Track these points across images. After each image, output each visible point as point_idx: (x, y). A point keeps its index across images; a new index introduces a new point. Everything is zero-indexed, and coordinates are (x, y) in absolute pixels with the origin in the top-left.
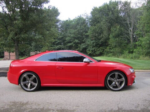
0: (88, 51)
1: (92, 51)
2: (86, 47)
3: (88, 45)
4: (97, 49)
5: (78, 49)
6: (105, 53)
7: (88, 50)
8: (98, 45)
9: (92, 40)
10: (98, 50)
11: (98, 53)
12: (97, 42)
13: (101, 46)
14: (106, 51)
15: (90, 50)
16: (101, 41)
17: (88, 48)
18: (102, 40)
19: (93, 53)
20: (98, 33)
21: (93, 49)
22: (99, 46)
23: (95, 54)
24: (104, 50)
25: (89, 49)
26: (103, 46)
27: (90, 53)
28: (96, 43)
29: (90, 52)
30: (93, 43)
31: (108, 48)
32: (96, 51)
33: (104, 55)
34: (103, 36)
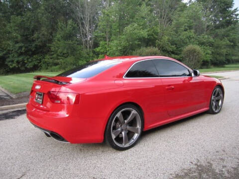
0: (10, 63)
1: (18, 62)
2: (5, 55)
3: (9, 52)
4: (28, 59)
6: (44, 66)
7: (10, 61)
10: (30, 60)
11: (30, 65)
12: (26, 45)
13: (34, 53)
15: (12, 61)
16: (36, 45)
17: (9, 57)
18: (37, 43)
19: (20, 66)
20: (28, 29)
21: (20, 59)
22: (30, 53)
23: (23, 68)
25: (11, 59)
26: (38, 53)
27: (15, 67)
29: (14, 65)
30: (21, 48)
31: (47, 56)
32: (26, 63)
33: (41, 69)
34: (40, 36)
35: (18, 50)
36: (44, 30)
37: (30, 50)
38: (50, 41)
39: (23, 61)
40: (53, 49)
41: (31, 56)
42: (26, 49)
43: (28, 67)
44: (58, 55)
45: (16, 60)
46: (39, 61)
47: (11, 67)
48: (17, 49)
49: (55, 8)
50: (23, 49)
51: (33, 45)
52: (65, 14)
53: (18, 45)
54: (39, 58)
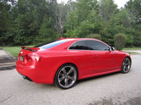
1: (20, 40)
2: (13, 35)
3: (16, 34)
4: (26, 38)
5: (2, 37)
6: (34, 42)
7: (16, 39)
9: (20, 29)
10: (27, 39)
12: (25, 30)
13: (30, 35)
14: (35, 40)
15: (17, 39)
17: (16, 36)
19: (21, 42)
20: (27, 21)
21: (22, 38)
22: (28, 35)
23: (23, 43)
24: (33, 39)
25: (17, 38)
26: (32, 35)
29: (18, 41)
31: (37, 37)
32: (25, 40)
33: (33, 44)
34: (33, 26)
35: (21, 33)
36: (36, 22)
37: (27, 33)
38: (39, 28)
39: (23, 39)
40: (40, 33)
41: (28, 36)
42: (25, 33)
43: (26, 43)
44: (43, 37)
45: (20, 38)
46: (32, 40)
47: (16, 42)
49: (43, 10)
50: (24, 32)
51: (29, 31)
52: (48, 14)
53: (21, 30)
54: (32, 38)
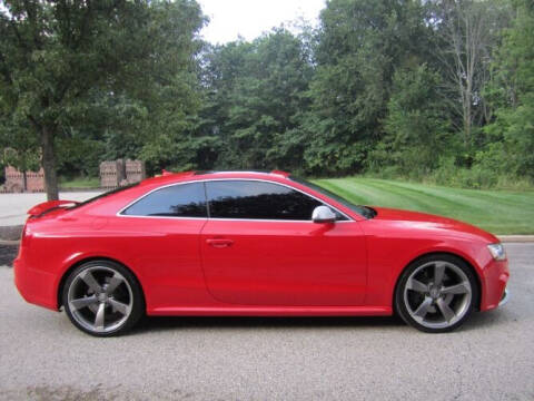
0: (310, 159)
1: (324, 156)
2: (302, 141)
3: (310, 136)
4: (342, 150)
5: (272, 150)
7: (310, 155)
8: (345, 137)
9: (323, 117)
10: (345, 153)
11: (344, 163)
12: (340, 123)
13: (355, 138)
14: (373, 158)
15: (315, 154)
16: (358, 121)
17: (309, 146)
18: (360, 117)
19: (327, 163)
20: (345, 89)
21: (328, 150)
22: (348, 137)
23: (332, 169)
24: (365, 152)
25: (312, 149)
26: (364, 138)
27: (318, 165)
28: (340, 127)
29: (317, 162)
30: (329, 128)
31: (382, 145)
32: (338, 159)
33: (366, 171)
34: (365, 103)
35: (325, 132)
37: (347, 132)
38: (384, 112)
39: (333, 152)
41: (349, 143)
42: (339, 130)
43: (341, 166)
44: (399, 144)
45: (321, 150)
46: (363, 155)
47: (311, 165)
48: (322, 131)
50: (334, 130)
51: (353, 122)
53: (324, 123)
54: (363, 149)
